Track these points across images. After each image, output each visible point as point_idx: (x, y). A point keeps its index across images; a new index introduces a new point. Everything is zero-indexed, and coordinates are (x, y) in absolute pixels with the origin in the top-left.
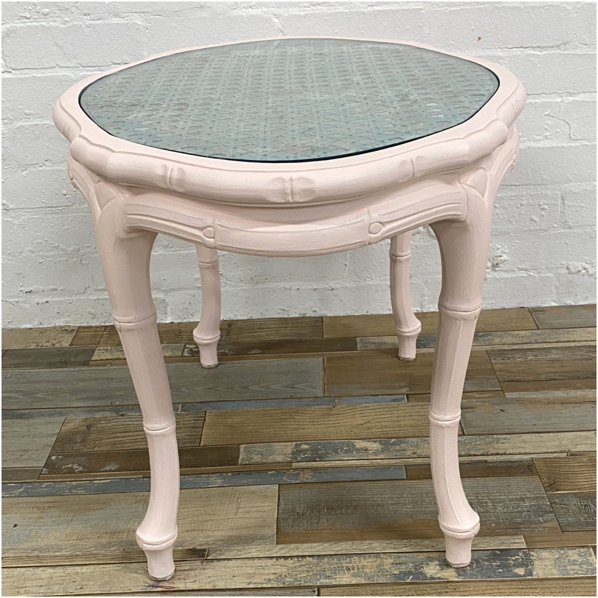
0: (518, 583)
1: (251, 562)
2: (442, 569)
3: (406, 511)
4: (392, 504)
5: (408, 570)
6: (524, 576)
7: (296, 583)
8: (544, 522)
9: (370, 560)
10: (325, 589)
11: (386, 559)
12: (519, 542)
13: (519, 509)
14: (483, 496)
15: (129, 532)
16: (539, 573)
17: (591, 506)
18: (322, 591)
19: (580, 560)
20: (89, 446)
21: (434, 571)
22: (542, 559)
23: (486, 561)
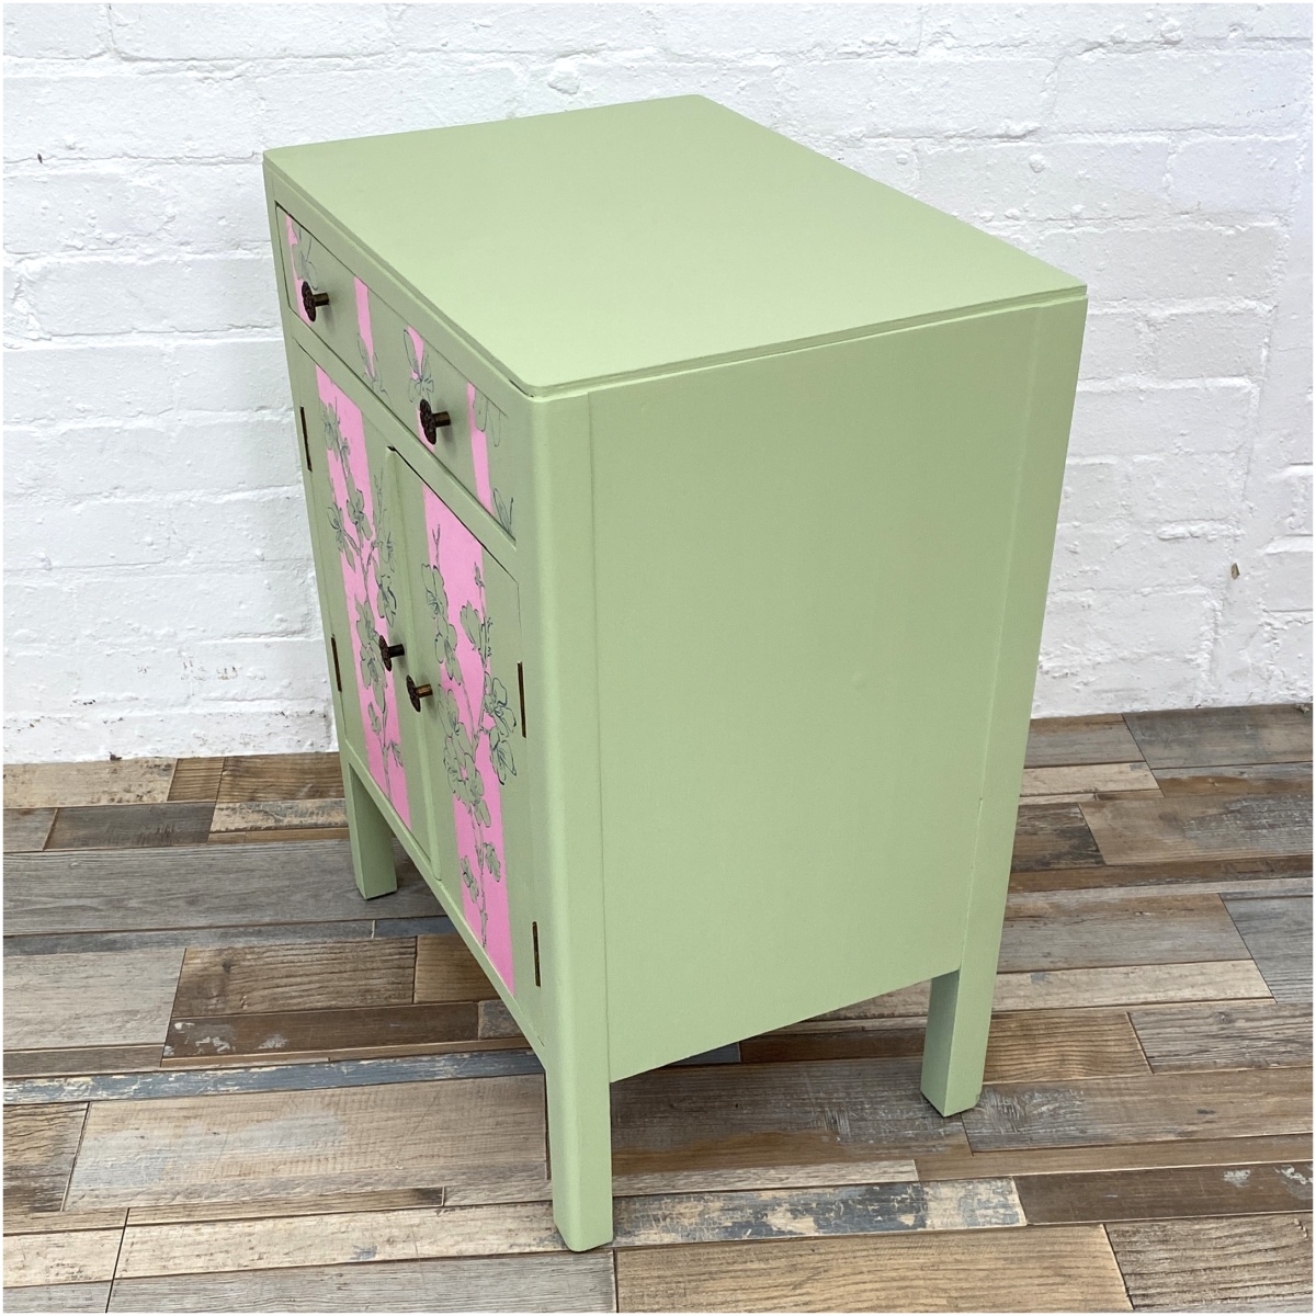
0: (904, 1239)
1: (512, 1209)
2: (795, 1219)
3: (742, 1119)
4: (720, 1108)
5: (745, 1219)
6: (914, 1227)
8: (947, 1136)
9: (689, 1204)
10: (624, 1253)
11: (712, 1201)
12: (906, 1172)
13: (911, 1114)
14: (857, 1093)
15: (319, 1160)
16: (935, 1222)
17: (1018, 1107)
18: (619, 1255)
19: (995, 1201)
20: (233, 1004)
21: (783, 1221)
22: (941, 1199)
23: (860, 1202)
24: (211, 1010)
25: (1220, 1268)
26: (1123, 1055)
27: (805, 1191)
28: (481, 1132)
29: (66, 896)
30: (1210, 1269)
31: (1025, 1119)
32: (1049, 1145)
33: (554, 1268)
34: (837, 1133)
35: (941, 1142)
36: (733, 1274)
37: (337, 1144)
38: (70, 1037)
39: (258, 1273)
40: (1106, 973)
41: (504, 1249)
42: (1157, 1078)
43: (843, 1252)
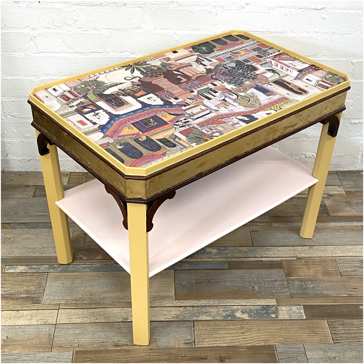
0: (272, 321)
1: (165, 308)
2: (243, 314)
3: (228, 285)
5: (229, 314)
6: (275, 318)
7: (184, 319)
8: (284, 292)
9: (214, 309)
10: (196, 322)
11: (220, 308)
12: (273, 302)
13: (275, 286)
15: (112, 292)
16: (281, 317)
17: (304, 285)
18: (195, 323)
19: (297, 311)
20: (87, 246)
21: (239, 315)
22: (282, 310)
23: (260, 310)
24: (81, 247)
25: (358, 333)
26: (333, 271)
27: (245, 306)
28: (157, 286)
29: (40, 212)
30: (355, 333)
31: (306, 288)
32: (312, 296)
33: (177, 325)
34: (254, 290)
35: (283, 294)
36: (226, 329)
37: (117, 288)
38: (42, 254)
39: (96, 324)
40: (329, 247)
41: (163, 319)
42: (342, 278)
43: (255, 324)
